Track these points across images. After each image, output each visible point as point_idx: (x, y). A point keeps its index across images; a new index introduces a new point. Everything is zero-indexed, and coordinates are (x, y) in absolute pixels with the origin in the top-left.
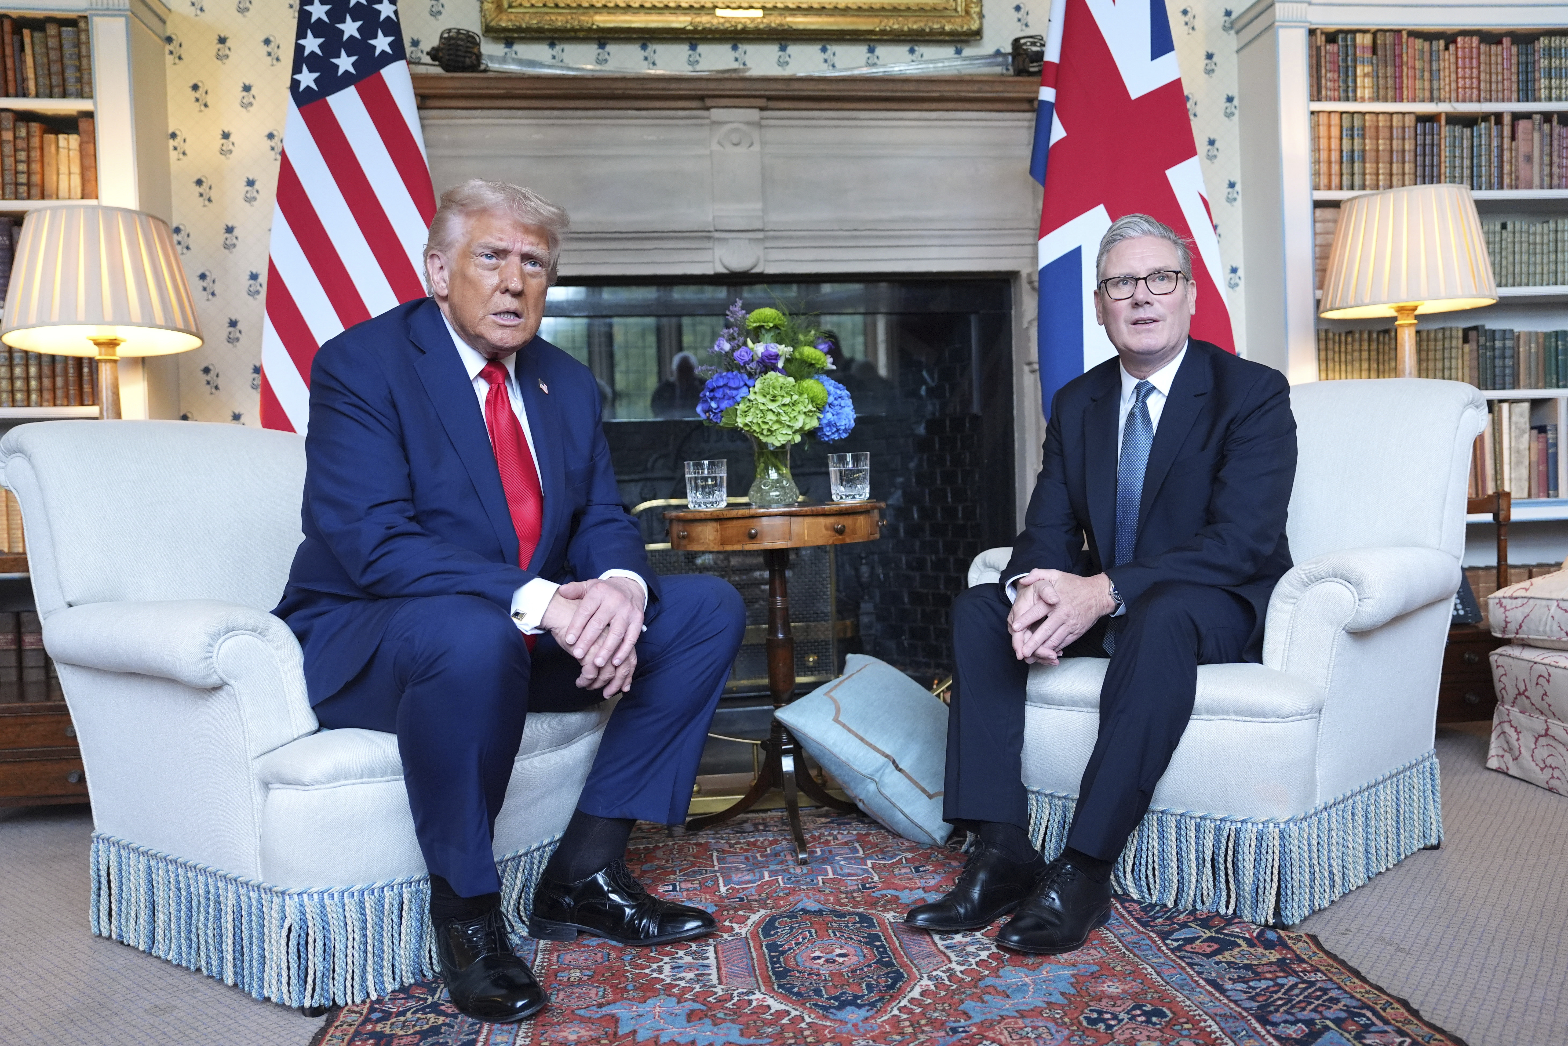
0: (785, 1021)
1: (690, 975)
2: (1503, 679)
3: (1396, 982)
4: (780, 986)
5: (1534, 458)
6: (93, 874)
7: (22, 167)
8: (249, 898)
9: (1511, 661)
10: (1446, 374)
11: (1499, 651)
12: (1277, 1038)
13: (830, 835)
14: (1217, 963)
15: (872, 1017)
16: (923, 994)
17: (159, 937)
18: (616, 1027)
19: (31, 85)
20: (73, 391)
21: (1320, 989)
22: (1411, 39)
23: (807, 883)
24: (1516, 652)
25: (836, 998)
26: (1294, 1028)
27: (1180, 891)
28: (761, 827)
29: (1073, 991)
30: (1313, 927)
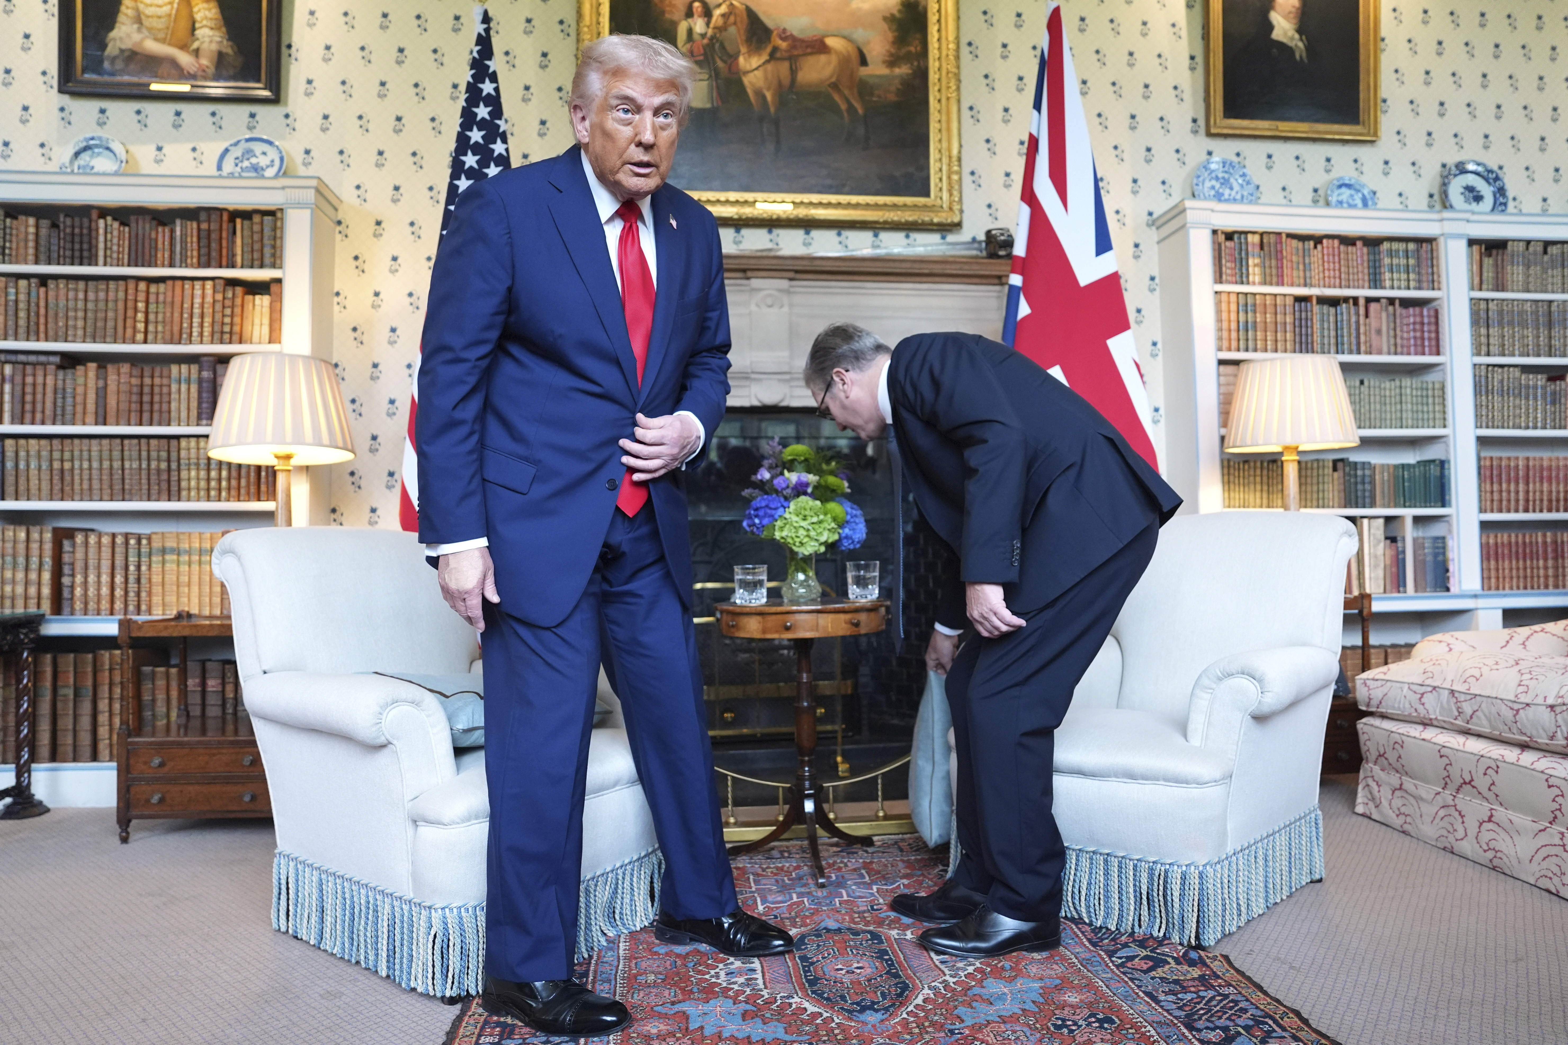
0: (819, 1021)
1: (741, 980)
2: (1368, 743)
3: (1290, 995)
4: (813, 992)
5: (1388, 562)
6: (275, 882)
7: (227, 320)
8: (402, 909)
9: (1373, 729)
10: (1321, 504)
11: (1364, 720)
12: (1199, 1040)
13: (842, 862)
14: (1152, 978)
15: (887, 1019)
16: (925, 1001)
17: (327, 935)
18: (687, 1023)
19: (239, 259)
20: (253, 489)
21: (1232, 1001)
22: (1289, 240)
23: (827, 905)
24: (1377, 722)
25: (858, 1004)
26: (1214, 1033)
27: (1121, 916)
28: (786, 855)
29: (1041, 1000)
30: (1226, 949)
